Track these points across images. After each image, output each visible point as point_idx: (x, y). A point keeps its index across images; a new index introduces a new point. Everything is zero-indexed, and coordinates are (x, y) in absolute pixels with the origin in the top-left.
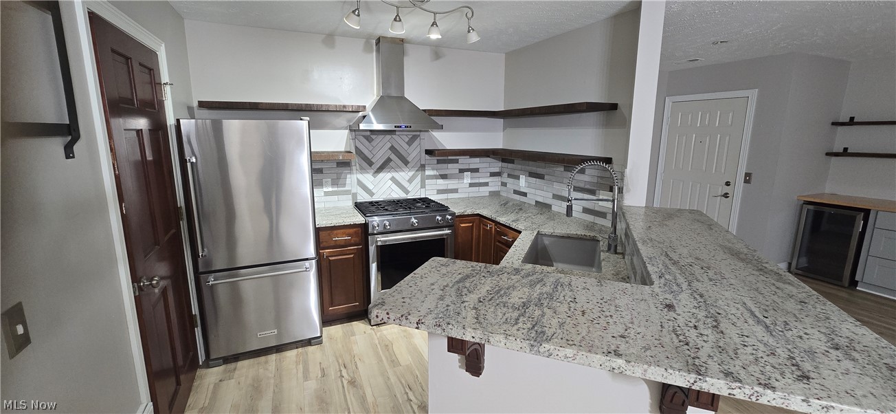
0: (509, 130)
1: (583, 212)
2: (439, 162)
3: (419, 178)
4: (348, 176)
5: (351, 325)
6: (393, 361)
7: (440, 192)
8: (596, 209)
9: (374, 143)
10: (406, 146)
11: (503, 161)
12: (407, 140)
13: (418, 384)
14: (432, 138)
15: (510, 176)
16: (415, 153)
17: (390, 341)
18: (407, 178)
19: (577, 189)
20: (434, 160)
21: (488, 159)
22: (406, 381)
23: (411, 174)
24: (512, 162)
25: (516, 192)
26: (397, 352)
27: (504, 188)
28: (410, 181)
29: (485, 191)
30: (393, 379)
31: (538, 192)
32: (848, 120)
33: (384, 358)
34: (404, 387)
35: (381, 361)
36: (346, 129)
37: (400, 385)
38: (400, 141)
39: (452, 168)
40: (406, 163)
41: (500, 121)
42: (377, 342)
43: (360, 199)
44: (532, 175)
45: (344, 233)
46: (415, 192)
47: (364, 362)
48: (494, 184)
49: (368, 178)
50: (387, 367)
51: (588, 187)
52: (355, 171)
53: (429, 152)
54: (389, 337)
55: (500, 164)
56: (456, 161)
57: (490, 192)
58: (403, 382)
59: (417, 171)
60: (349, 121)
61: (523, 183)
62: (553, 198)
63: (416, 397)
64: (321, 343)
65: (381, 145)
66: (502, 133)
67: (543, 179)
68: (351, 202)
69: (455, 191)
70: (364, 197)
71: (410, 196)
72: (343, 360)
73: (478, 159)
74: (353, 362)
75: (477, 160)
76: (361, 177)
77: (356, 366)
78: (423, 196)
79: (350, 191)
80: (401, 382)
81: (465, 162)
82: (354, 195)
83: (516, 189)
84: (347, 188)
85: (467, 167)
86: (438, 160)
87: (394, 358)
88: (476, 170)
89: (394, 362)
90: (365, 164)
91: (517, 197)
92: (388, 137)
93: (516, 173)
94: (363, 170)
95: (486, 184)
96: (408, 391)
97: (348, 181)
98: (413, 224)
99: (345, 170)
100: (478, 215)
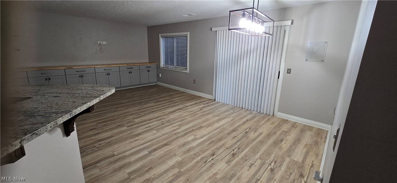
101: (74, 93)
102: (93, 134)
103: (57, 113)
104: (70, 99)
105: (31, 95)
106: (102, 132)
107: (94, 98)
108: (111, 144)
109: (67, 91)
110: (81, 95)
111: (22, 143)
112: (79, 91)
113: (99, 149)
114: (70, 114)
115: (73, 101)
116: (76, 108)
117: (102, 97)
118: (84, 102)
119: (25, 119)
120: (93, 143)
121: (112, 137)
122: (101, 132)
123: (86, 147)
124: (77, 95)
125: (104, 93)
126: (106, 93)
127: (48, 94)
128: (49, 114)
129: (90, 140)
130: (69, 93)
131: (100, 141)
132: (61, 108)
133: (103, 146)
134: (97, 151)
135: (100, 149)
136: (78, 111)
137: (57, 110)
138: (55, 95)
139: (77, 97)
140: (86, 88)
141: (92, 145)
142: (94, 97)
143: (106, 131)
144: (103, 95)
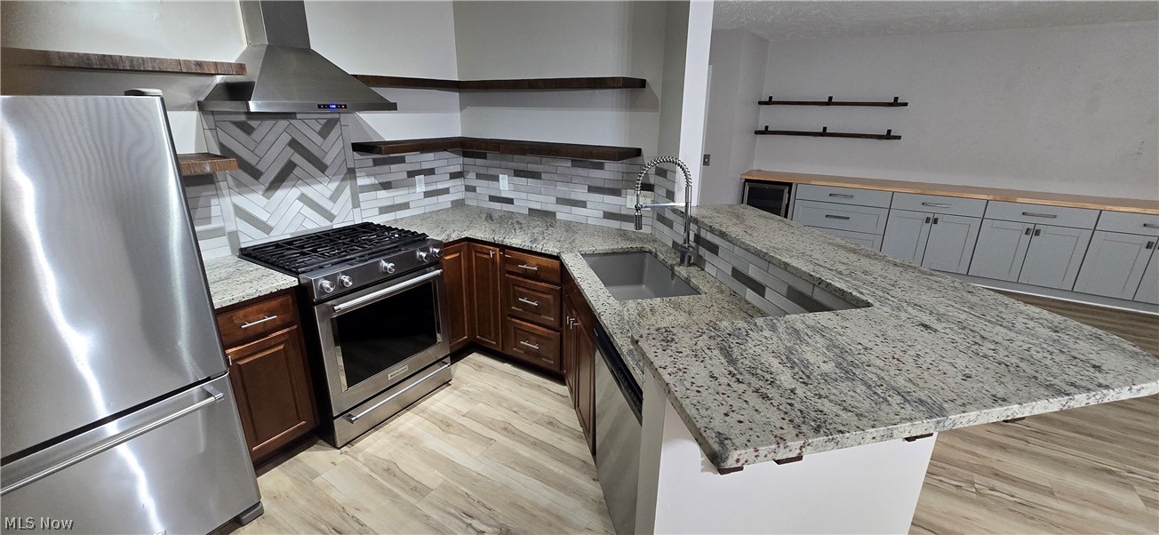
0: (469, 110)
1: (604, 218)
2: (376, 163)
3: (347, 192)
4: (214, 201)
5: (298, 460)
6: (415, 489)
7: (384, 210)
8: (623, 212)
9: (256, 135)
10: (318, 139)
11: (465, 155)
12: (318, 128)
13: (476, 505)
14: (360, 125)
15: (479, 176)
16: (334, 149)
17: (388, 461)
18: (329, 194)
19: (592, 189)
20: (368, 159)
21: (446, 154)
22: (456, 508)
23: (334, 186)
24: (484, 157)
25: (493, 199)
26: (411, 473)
27: (470, 194)
28: (334, 198)
29: (445, 201)
30: (435, 515)
31: (532, 196)
32: (768, 100)
33: (397, 490)
34: (460, 519)
35: (396, 496)
36: (191, 108)
37: (451, 518)
38: (308, 130)
39: (397, 172)
40: (322, 168)
41: (455, 96)
42: (366, 470)
43: (246, 242)
44: (518, 173)
45: (259, 312)
46: (346, 216)
47: (367, 510)
48: (457, 190)
49: (255, 202)
50: (412, 500)
51: (608, 185)
52: (225, 191)
53: (359, 148)
54: (382, 455)
55: (461, 160)
56: (402, 160)
57: (452, 202)
58: (453, 511)
59: (343, 180)
60: (195, 92)
61: (505, 185)
62: (557, 203)
63: (489, 526)
64: (261, 513)
65: (270, 138)
66: (459, 114)
67: (540, 178)
68: (228, 248)
69: (406, 206)
70: (251, 238)
71: (337, 225)
72: (327, 524)
73: (432, 154)
74: (349, 519)
75: (430, 156)
76: (240, 200)
77: (358, 521)
78: (358, 222)
79: (222, 229)
80: (450, 514)
81: (415, 160)
82: (233, 236)
83: (494, 193)
84: (214, 225)
85: (418, 168)
86: (374, 160)
87: (413, 484)
88: (431, 172)
89: (419, 490)
90: (244, 177)
91: (497, 206)
92: (283, 123)
93: (492, 172)
94: (241, 187)
95: (446, 191)
96: (469, 521)
97: (215, 211)
98: (386, 271)
99: (205, 191)
100: (467, 239)
101: (982, 333)
102: (984, 439)
103: (906, 400)
104: (961, 355)
105: (873, 295)
106: (1021, 450)
107: (1042, 391)
108: (1032, 518)
109: (963, 316)
110: (1001, 356)
111: (803, 449)
112: (1000, 333)
113: (981, 498)
114: (938, 422)
115: (967, 371)
116: (964, 405)
117: (1080, 400)
118: (1001, 392)
119: (834, 376)
120: (972, 468)
121: (1051, 493)
122: (1015, 448)
123: (944, 465)
124: (986, 348)
125: (1100, 385)
126: (1107, 387)
127: (910, 309)
128: (887, 390)
129: (966, 451)
130: (964, 328)
131: (997, 475)
132: (921, 383)
133: (999, 502)
134: (972, 501)
135: (985, 505)
136: (964, 421)
137: (911, 387)
138: (926, 319)
139: (985, 356)
140: (1031, 324)
141: (966, 472)
142: (1048, 387)
143: (1035, 456)
144: (1089, 390)
